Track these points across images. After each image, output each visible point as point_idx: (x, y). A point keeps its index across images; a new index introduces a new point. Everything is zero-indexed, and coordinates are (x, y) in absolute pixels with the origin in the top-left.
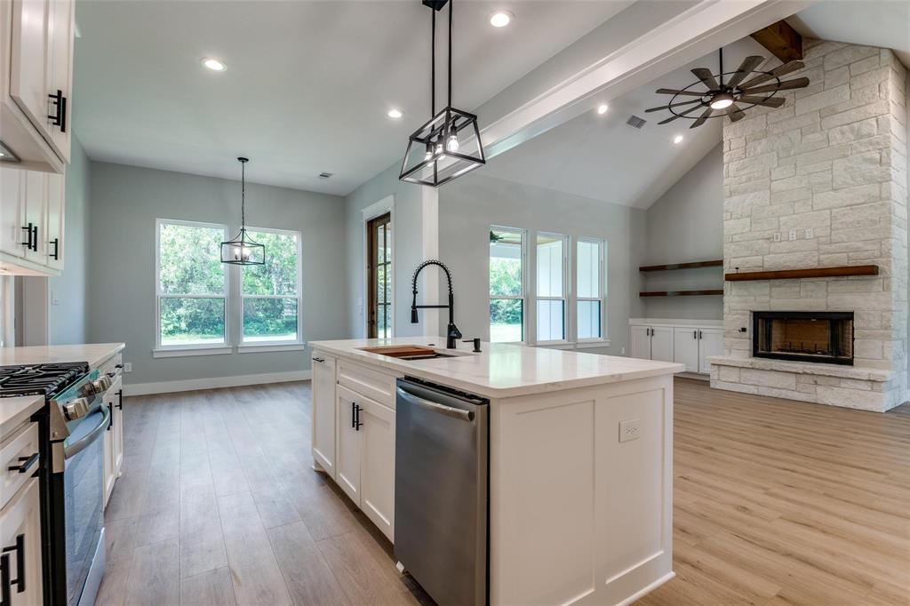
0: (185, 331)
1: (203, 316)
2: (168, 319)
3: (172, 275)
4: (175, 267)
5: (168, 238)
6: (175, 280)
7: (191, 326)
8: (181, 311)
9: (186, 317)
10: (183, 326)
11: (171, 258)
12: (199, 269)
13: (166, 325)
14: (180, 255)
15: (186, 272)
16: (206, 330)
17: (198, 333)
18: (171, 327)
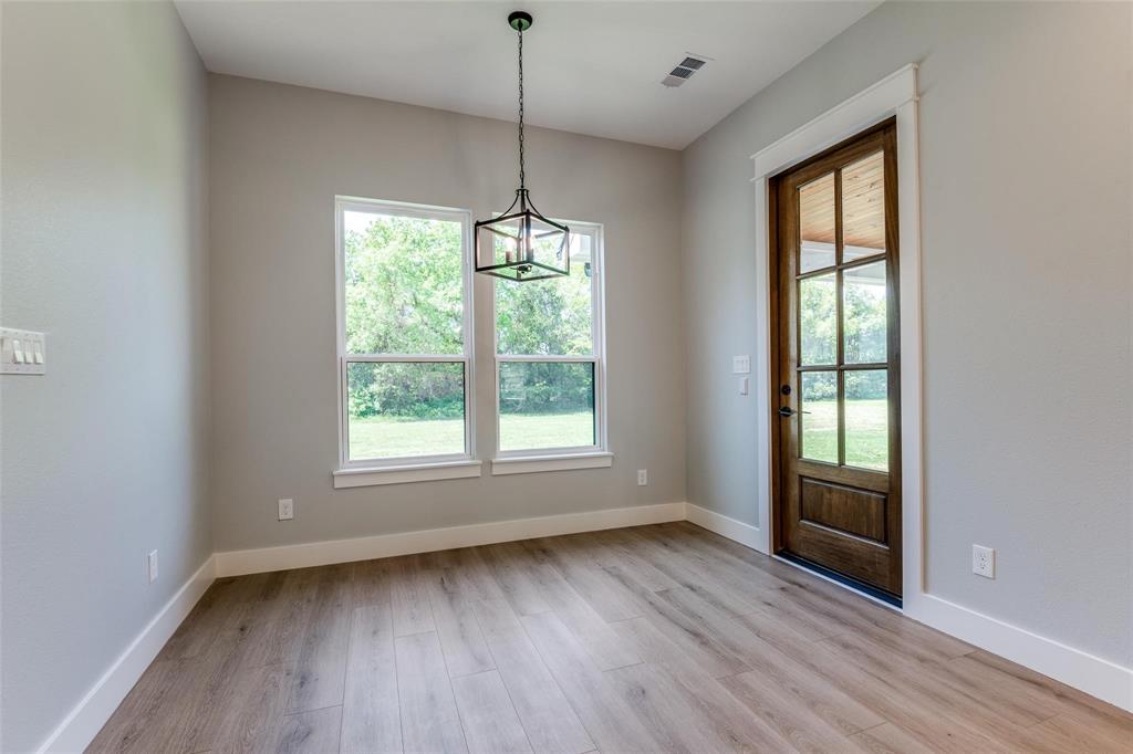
0: (378, 412)
1: (400, 393)
2: (360, 397)
3: (364, 343)
4: (367, 333)
5: (359, 297)
6: (367, 350)
7: (385, 405)
8: (374, 388)
9: (380, 394)
10: (377, 406)
11: (362, 322)
12: (393, 335)
13: (358, 405)
14: (372, 316)
15: (380, 339)
16: (403, 410)
17: (393, 414)
18: (363, 408)
